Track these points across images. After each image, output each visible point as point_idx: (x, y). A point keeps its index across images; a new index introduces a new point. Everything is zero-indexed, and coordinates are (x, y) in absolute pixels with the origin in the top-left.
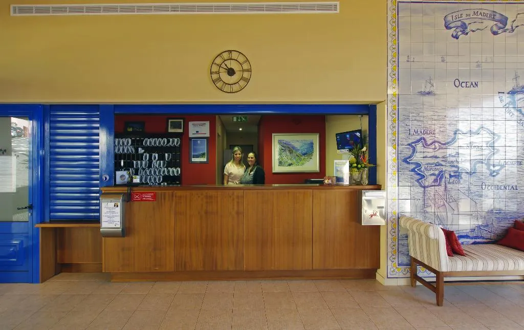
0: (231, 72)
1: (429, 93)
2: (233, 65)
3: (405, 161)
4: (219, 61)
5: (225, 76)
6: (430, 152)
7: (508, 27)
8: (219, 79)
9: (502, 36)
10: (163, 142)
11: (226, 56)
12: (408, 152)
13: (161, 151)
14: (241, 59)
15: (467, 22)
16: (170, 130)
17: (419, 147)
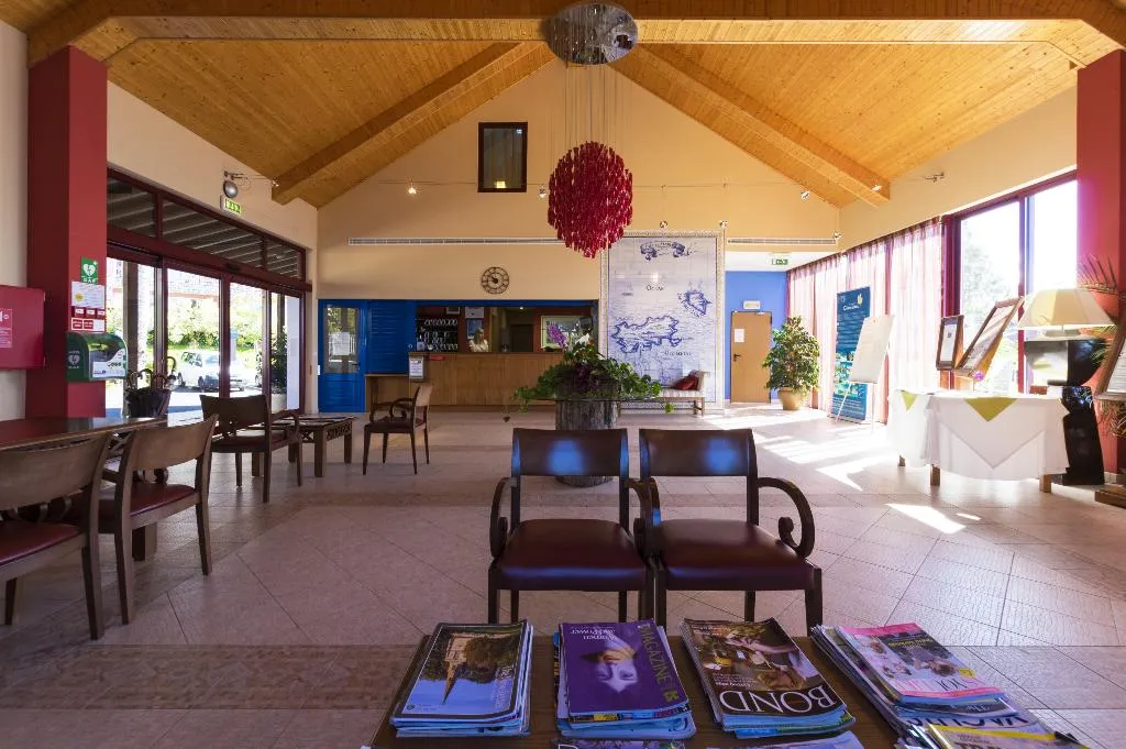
0: (496, 281)
1: (629, 294)
2: (498, 277)
3: (613, 336)
4: (488, 273)
5: (492, 284)
6: (630, 331)
7: (685, 252)
8: (488, 286)
9: (681, 258)
10: (442, 322)
11: (492, 271)
12: (614, 331)
13: (441, 329)
14: (502, 272)
15: (656, 249)
16: (448, 312)
17: (623, 328)
